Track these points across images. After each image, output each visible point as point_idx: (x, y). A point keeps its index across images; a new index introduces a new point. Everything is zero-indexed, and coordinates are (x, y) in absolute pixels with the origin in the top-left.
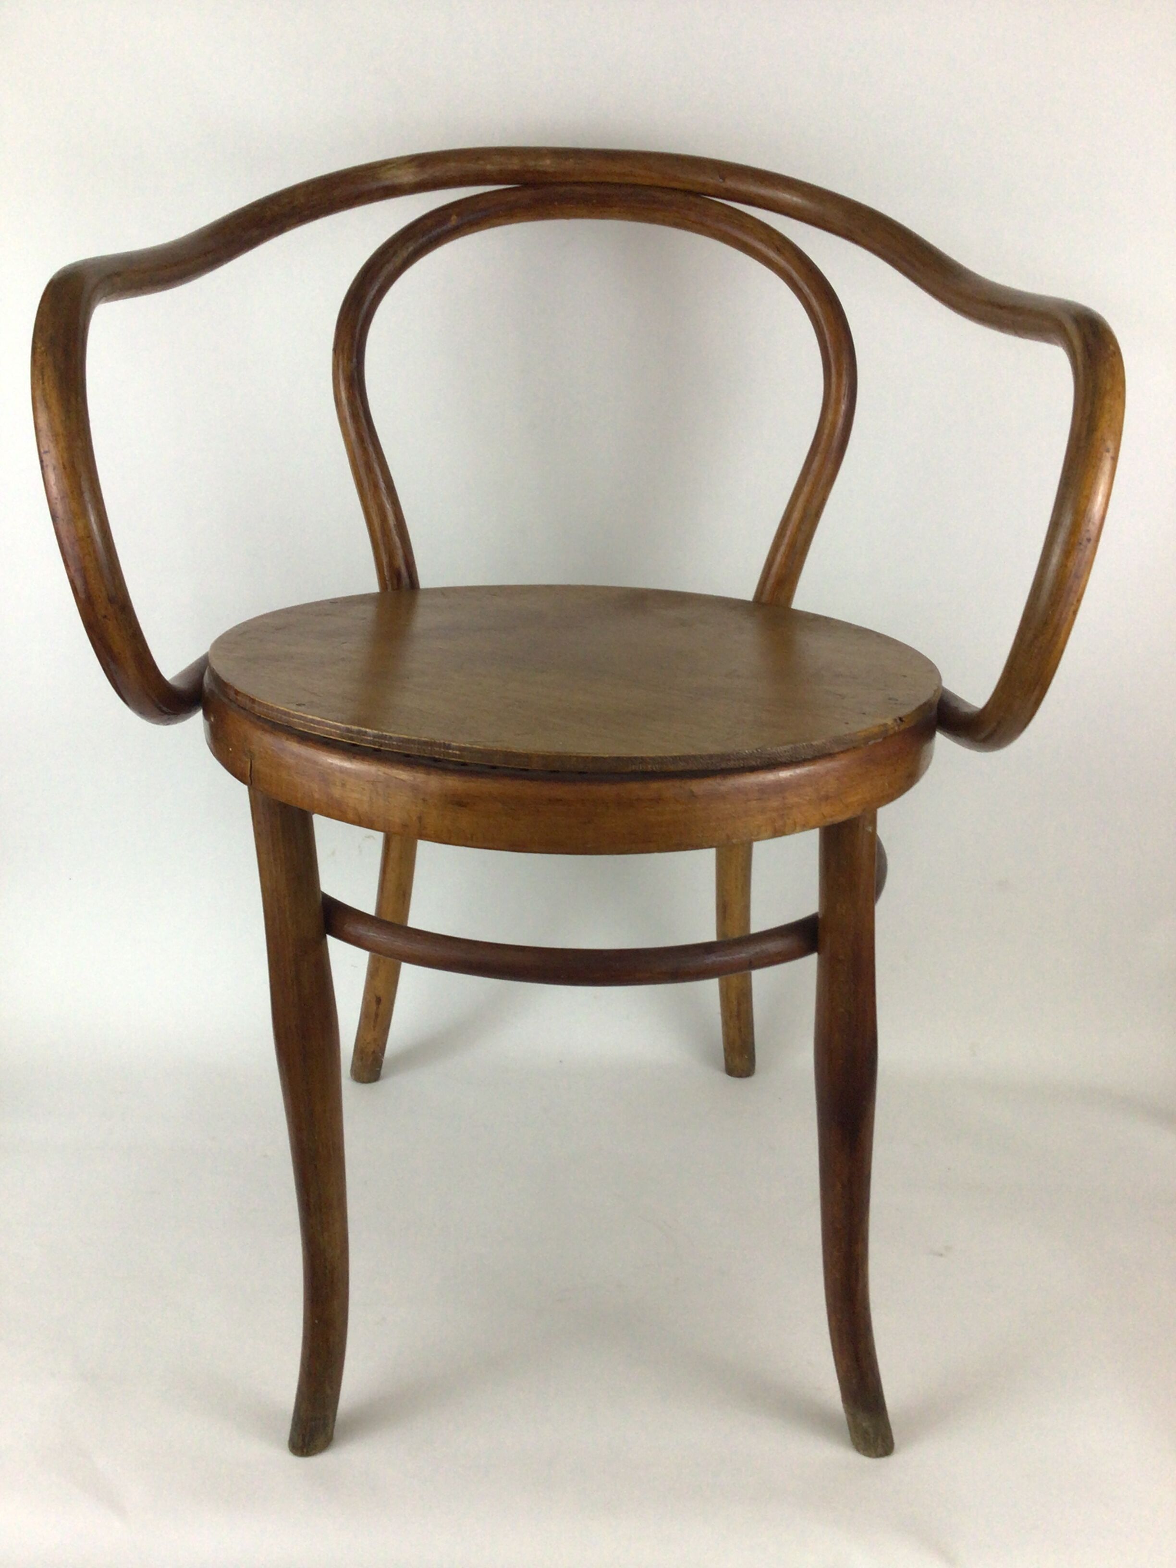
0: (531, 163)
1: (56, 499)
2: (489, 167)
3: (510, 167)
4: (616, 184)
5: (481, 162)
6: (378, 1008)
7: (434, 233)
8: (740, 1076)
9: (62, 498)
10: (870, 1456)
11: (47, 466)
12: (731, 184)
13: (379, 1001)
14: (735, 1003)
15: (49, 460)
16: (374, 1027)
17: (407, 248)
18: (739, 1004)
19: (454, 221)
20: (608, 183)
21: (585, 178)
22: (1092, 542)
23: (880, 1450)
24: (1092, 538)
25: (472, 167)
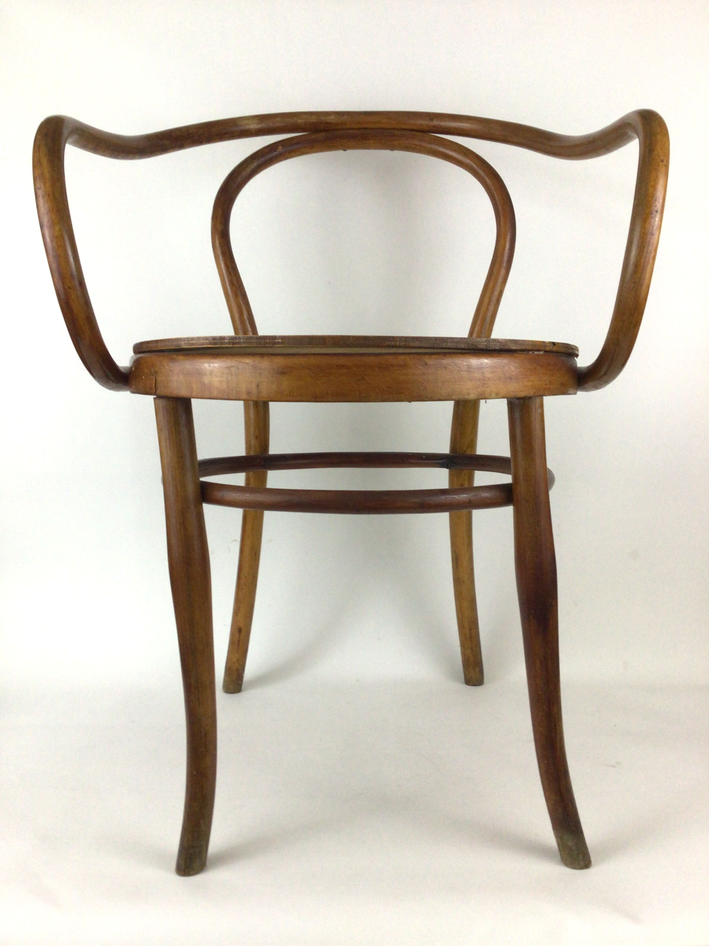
0: (323, 118)
1: (44, 214)
2: (299, 121)
3: (311, 120)
4: (371, 129)
5: (295, 118)
6: (239, 637)
7: (270, 156)
8: (474, 685)
9: (47, 213)
10: (575, 868)
11: (39, 196)
12: (435, 123)
13: (240, 630)
14: (468, 628)
15: (40, 192)
16: (238, 650)
17: (253, 163)
18: (470, 630)
19: (280, 149)
20: (367, 128)
21: (353, 126)
22: (659, 212)
23: (582, 863)
24: (658, 210)
25: (289, 121)
